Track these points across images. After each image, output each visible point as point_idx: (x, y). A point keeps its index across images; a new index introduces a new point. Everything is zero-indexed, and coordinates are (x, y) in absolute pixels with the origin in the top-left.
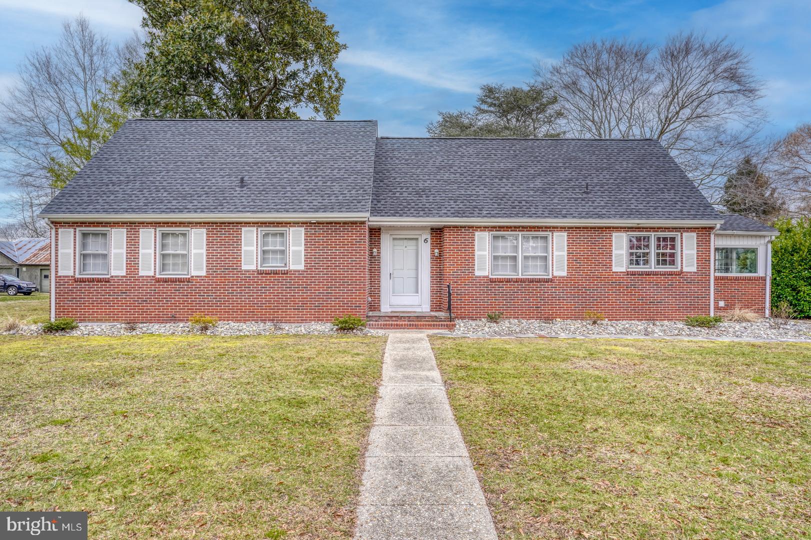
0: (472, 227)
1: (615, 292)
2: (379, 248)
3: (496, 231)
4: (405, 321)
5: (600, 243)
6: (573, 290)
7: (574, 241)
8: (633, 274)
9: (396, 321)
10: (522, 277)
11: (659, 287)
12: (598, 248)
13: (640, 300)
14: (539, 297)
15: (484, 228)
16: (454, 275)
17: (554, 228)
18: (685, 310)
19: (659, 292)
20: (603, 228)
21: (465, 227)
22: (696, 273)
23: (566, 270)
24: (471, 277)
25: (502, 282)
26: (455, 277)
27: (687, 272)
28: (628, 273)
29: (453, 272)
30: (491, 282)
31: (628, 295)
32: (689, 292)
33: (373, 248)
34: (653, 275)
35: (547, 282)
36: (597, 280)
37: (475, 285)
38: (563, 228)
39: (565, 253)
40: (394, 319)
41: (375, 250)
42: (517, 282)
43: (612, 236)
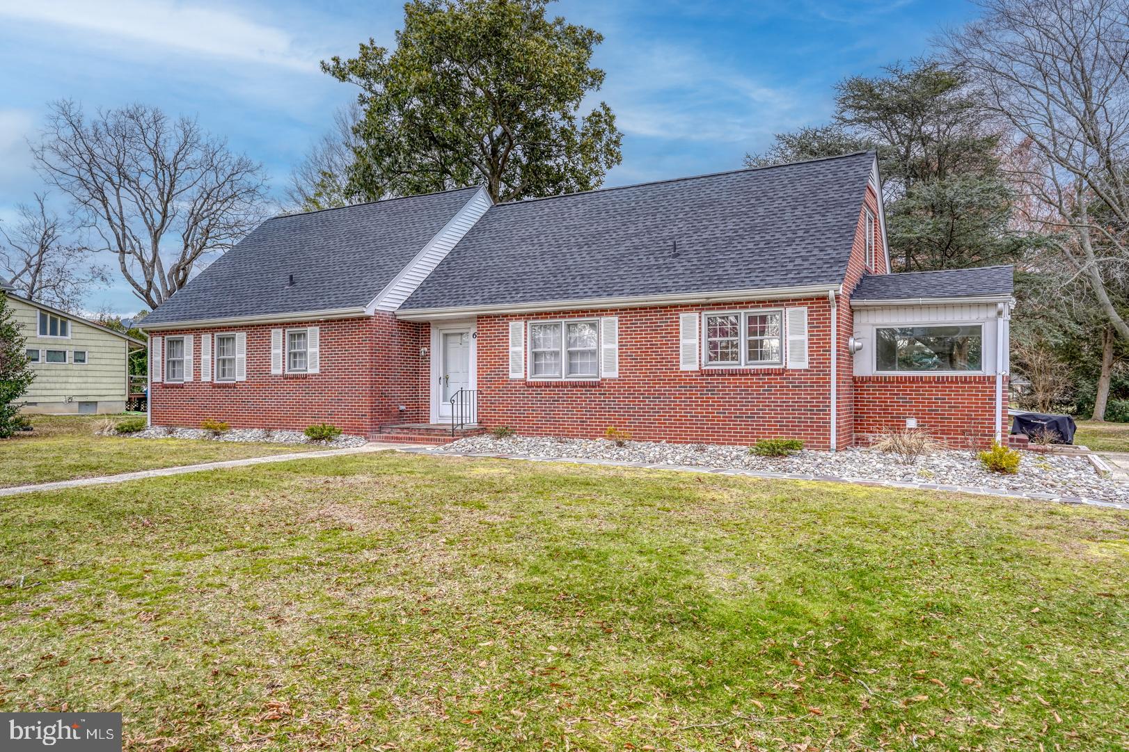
0: (506, 315)
1: (684, 402)
2: (429, 346)
3: (534, 318)
4: (415, 434)
5: (663, 330)
6: (627, 398)
7: (628, 328)
8: (710, 374)
9: (407, 433)
10: (567, 380)
11: (750, 394)
12: (661, 337)
13: (721, 413)
14: (585, 408)
15: (519, 316)
16: (487, 378)
17: (602, 311)
18: (791, 430)
19: (749, 402)
20: (667, 307)
21: (498, 316)
22: (807, 370)
23: (617, 370)
24: (505, 381)
26: (489, 381)
27: (793, 370)
28: (702, 373)
29: (486, 375)
30: (528, 387)
31: (703, 405)
32: (797, 402)
34: (740, 375)
35: (593, 387)
36: (660, 384)
37: (510, 391)
38: (614, 311)
39: (616, 346)
40: (405, 431)
42: (557, 387)
43: (679, 318)
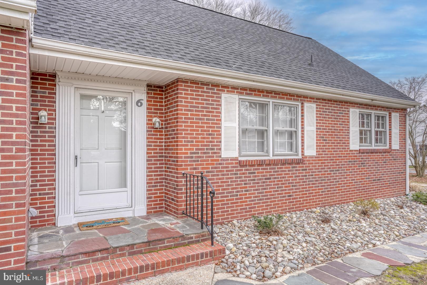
0: (217, 86)
2: (52, 110)
3: (247, 94)
5: (340, 119)
7: (321, 114)
8: (363, 152)
13: (368, 179)
15: (232, 88)
16: (192, 157)
17: (302, 98)
20: (343, 102)
21: (207, 84)
22: (398, 150)
23: (315, 148)
24: (215, 160)
25: (253, 165)
26: (194, 161)
27: (393, 150)
28: (360, 151)
29: (191, 153)
30: (241, 166)
32: (395, 169)
33: (40, 110)
35: (298, 164)
36: (339, 159)
37: (221, 171)
38: (312, 99)
39: (315, 129)
41: (43, 113)
43: (349, 111)
